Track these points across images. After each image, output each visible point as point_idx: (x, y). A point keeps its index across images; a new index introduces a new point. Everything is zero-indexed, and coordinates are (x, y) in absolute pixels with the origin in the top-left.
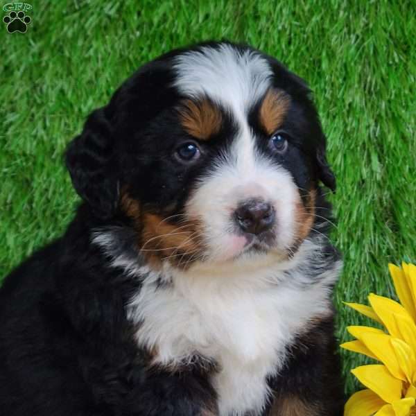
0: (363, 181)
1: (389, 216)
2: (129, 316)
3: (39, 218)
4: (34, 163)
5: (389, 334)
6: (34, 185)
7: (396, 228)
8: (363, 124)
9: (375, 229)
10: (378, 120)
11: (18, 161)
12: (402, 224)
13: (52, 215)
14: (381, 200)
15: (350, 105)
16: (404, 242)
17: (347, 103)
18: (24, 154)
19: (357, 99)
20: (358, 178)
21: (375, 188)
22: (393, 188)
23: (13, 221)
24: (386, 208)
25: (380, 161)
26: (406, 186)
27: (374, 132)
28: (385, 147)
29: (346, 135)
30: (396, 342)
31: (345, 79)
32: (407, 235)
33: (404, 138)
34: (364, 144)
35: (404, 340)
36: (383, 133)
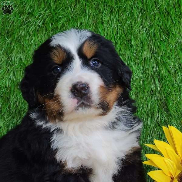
0: (152, 91)
1: (164, 106)
2: (51, 147)
3: (13, 114)
4: (10, 90)
5: (163, 157)
6: (11, 100)
7: (168, 111)
8: (151, 67)
9: (158, 112)
10: (157, 64)
11: (3, 90)
12: (170, 109)
13: (19, 112)
14: (160, 99)
15: (145, 58)
16: (171, 117)
17: (144, 58)
18: (6, 87)
19: (148, 56)
20: (150, 90)
21: (158, 94)
22: (165, 94)
23: (3, 116)
24: (163, 102)
25: (159, 82)
26: (171, 92)
27: (156, 70)
28: (161, 76)
29: (144, 72)
30: (167, 160)
31: (142, 48)
32: (172, 113)
33: (169, 71)
34: (152, 75)
35: (170, 159)
36: (160, 70)
